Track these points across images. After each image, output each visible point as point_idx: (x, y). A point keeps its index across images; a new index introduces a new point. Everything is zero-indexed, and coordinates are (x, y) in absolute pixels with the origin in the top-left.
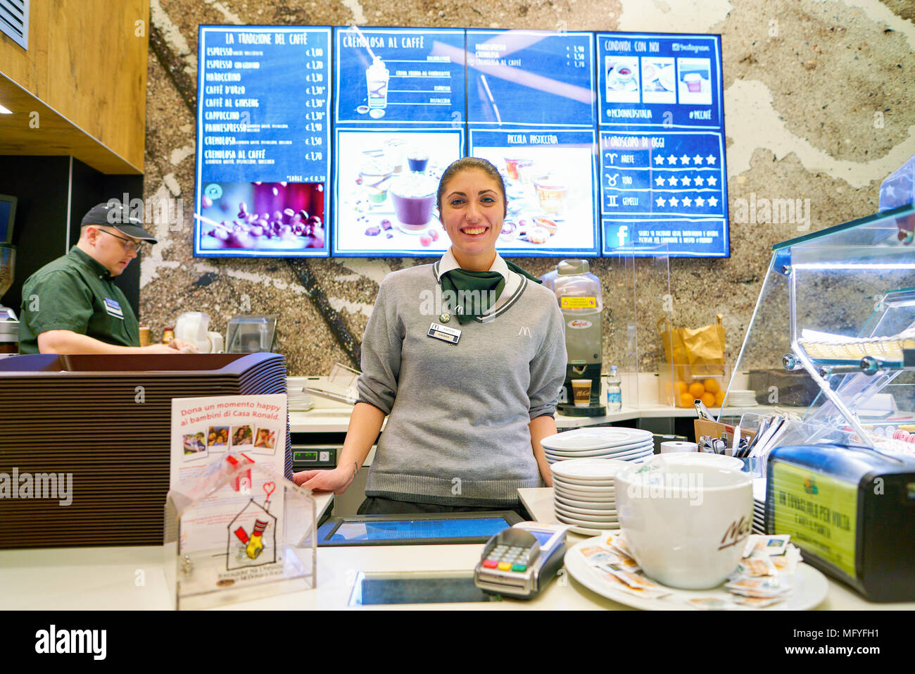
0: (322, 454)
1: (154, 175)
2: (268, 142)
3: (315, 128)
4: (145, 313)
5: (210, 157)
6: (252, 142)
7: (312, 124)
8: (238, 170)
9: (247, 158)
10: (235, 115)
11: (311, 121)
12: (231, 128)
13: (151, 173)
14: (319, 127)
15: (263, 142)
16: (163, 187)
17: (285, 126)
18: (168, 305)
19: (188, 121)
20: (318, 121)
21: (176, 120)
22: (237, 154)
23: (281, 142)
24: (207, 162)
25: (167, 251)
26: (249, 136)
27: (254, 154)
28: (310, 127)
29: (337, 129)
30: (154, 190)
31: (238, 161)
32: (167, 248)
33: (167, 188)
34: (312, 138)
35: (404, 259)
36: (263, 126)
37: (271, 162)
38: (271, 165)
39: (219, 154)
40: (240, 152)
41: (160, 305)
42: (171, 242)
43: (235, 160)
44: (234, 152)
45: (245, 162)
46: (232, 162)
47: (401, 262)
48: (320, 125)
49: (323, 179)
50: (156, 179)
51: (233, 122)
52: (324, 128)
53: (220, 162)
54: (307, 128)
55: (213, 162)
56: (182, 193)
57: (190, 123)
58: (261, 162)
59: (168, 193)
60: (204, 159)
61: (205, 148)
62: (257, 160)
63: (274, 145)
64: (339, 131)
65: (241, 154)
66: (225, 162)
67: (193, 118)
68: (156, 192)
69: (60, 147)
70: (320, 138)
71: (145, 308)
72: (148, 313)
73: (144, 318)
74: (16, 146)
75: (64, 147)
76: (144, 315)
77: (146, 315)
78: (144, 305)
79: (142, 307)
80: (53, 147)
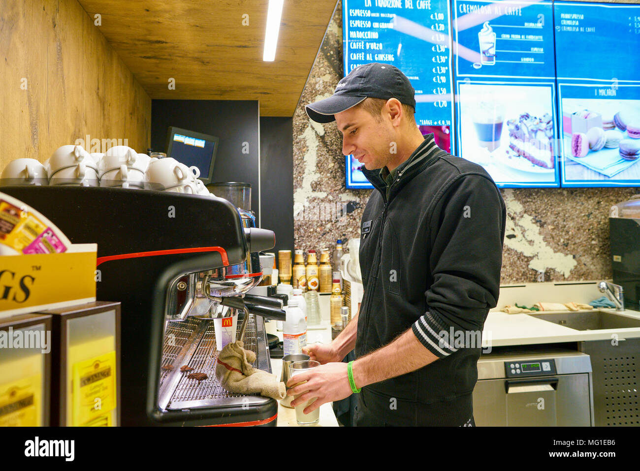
0: (544, 364)
1: (301, 117)
3: (441, 80)
4: (299, 238)
7: (438, 77)
11: (437, 74)
13: (299, 116)
14: (444, 79)
16: (309, 128)
17: (417, 78)
18: (318, 230)
19: (328, 72)
20: (443, 75)
21: (318, 70)
25: (316, 183)
28: (437, 79)
29: (458, 81)
30: (302, 130)
32: (316, 180)
33: (313, 129)
34: (438, 88)
41: (312, 230)
42: (318, 175)
48: (444, 77)
49: (448, 123)
50: (303, 121)
52: (448, 80)
54: (434, 79)
56: (325, 133)
59: (314, 133)
64: (460, 83)
67: (332, 69)
68: (304, 132)
69: (261, 93)
70: (445, 89)
71: (299, 233)
72: (301, 237)
73: (299, 242)
74: (223, 92)
75: (265, 93)
76: (299, 239)
77: (300, 238)
78: (298, 230)
79: (296, 232)
80: (256, 93)
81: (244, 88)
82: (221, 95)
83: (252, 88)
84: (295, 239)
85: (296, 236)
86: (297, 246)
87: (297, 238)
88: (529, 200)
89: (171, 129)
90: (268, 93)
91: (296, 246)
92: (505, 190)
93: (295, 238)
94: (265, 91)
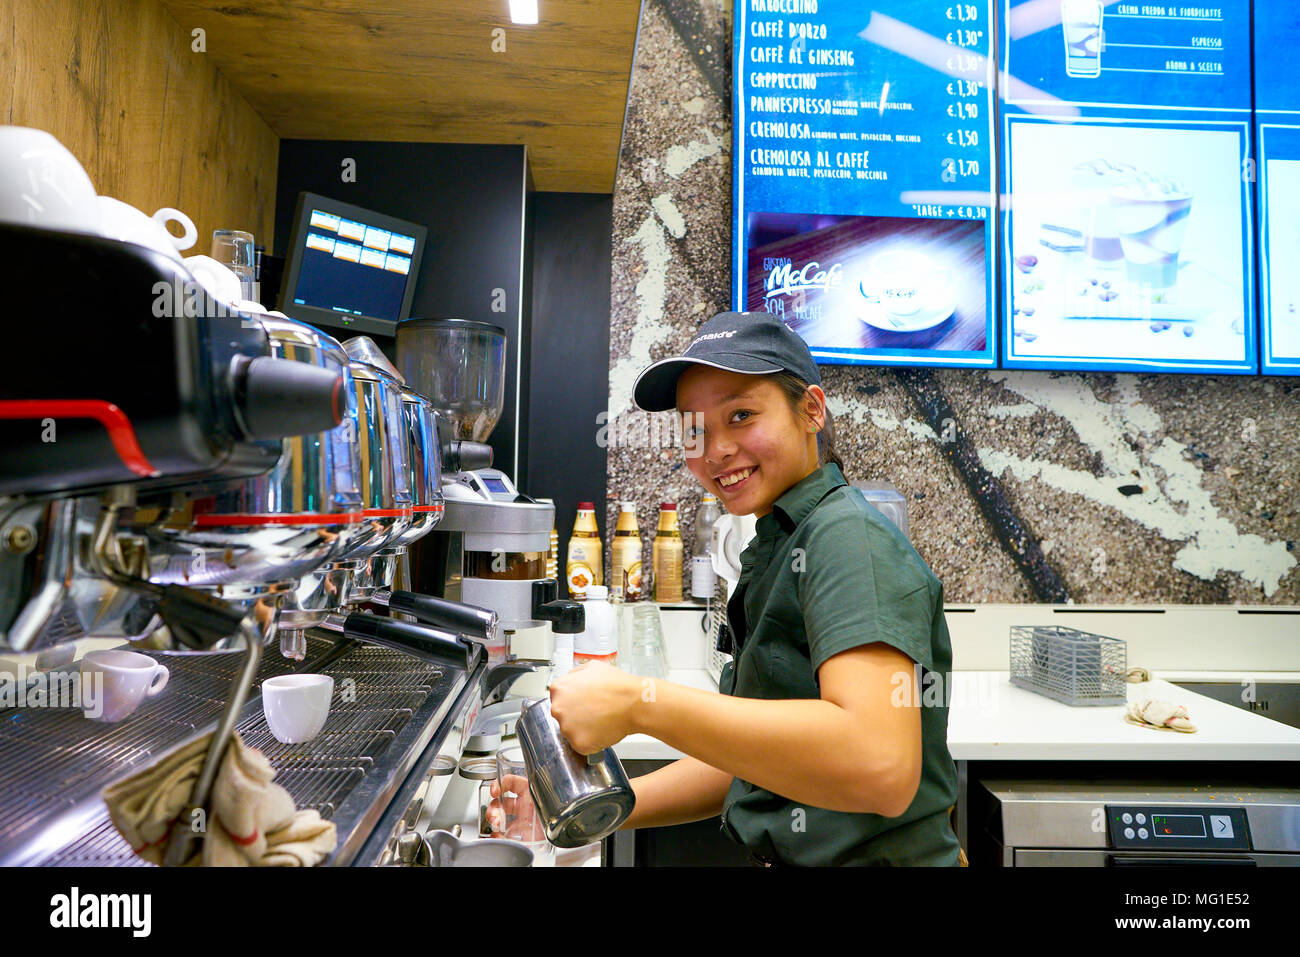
0: (1215, 820)
1: (633, 196)
2: (874, 137)
3: (965, 113)
4: (617, 473)
5: (761, 161)
6: (843, 136)
7: (959, 104)
8: (817, 189)
9: (834, 167)
10: (809, 81)
11: (957, 98)
12: (800, 105)
13: (627, 192)
14: (972, 110)
15: (864, 136)
16: (651, 220)
17: (908, 106)
18: (664, 456)
19: (698, 92)
20: (970, 99)
21: (674, 89)
22: (813, 157)
23: (899, 138)
24: (757, 172)
25: (662, 348)
26: (837, 123)
27: (848, 159)
28: (955, 110)
29: (1007, 116)
30: (633, 225)
31: (817, 173)
32: (663, 341)
33: (660, 221)
34: (960, 132)
35: (1118, 376)
36: (865, 105)
37: (879, 175)
38: (879, 182)
39: (778, 156)
40: (820, 154)
41: (649, 456)
42: (668, 329)
43: (810, 169)
44: (807, 154)
45: (830, 174)
46: (805, 173)
47: (1114, 381)
48: (974, 105)
49: (982, 213)
50: (636, 204)
51: (804, 93)
52: (983, 113)
53: (781, 172)
54: (950, 110)
55: (768, 172)
56: (688, 232)
57: (702, 96)
58: (861, 175)
59: (661, 232)
60: (748, 165)
61: (751, 143)
62: (853, 171)
63: (887, 142)
64: (1011, 120)
65: (822, 159)
66: (791, 173)
67: (708, 87)
68: (638, 230)
69: (528, 123)
70: (974, 133)
71: (619, 462)
72: (624, 471)
73: (617, 482)
74: (438, 120)
75: (537, 124)
76: (617, 476)
77: (620, 475)
78: (617, 455)
79: (612, 459)
80: (513, 123)
81: (485, 108)
82: (434, 127)
83: (502, 107)
84: (610, 477)
85: (611, 469)
86: (614, 493)
87: (614, 475)
88: (1177, 404)
89: (304, 196)
90: (544, 125)
91: (610, 492)
92: (1119, 377)
93: (608, 472)
94: (537, 119)
